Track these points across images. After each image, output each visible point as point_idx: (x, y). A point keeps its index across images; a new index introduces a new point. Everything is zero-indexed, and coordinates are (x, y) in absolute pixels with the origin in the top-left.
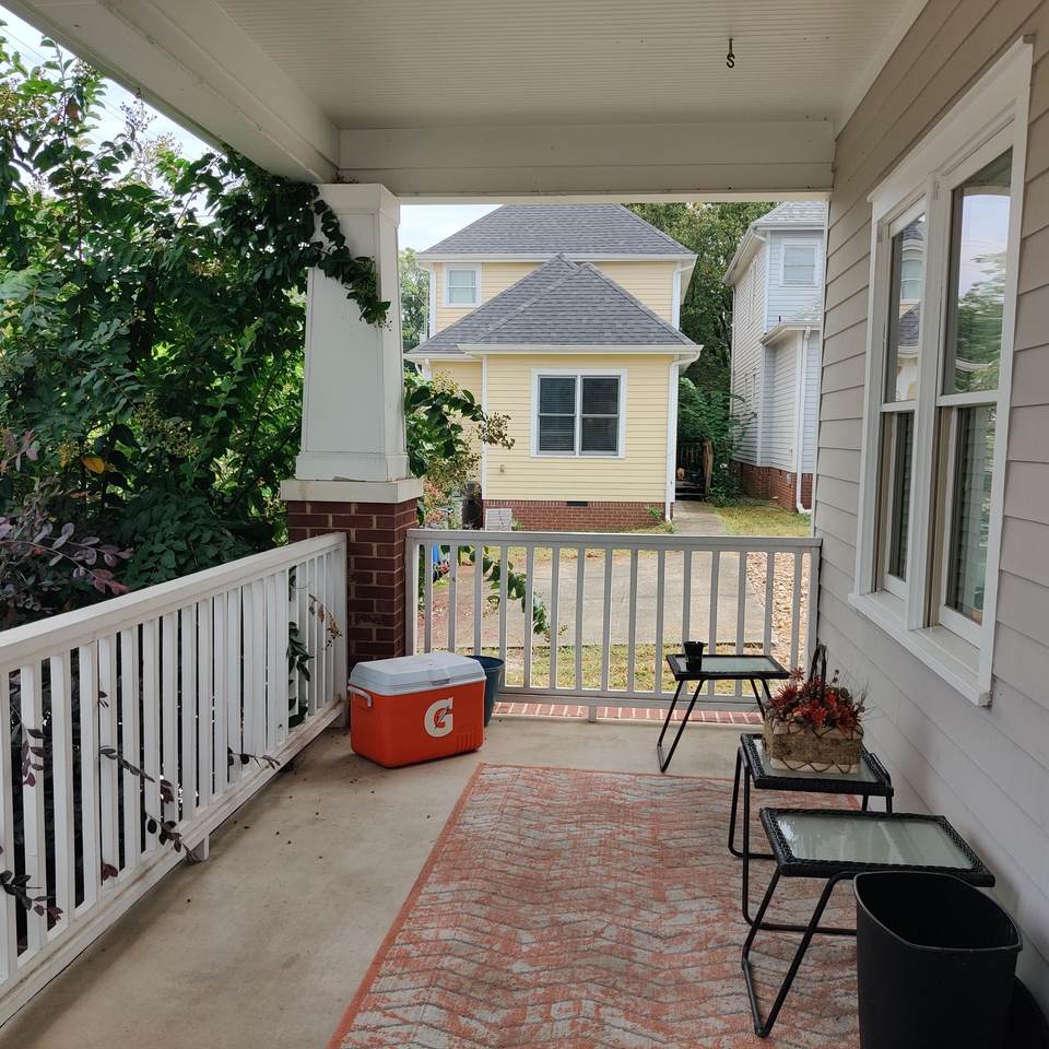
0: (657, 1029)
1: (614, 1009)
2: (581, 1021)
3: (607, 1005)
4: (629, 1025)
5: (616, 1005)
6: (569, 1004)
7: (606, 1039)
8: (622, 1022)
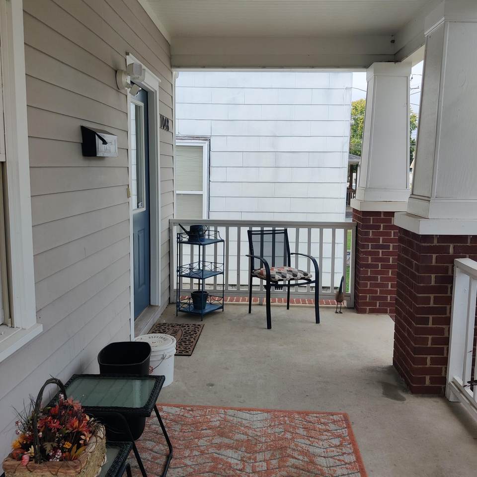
0: (217, 458)
1: (236, 468)
2: (252, 461)
3: (239, 470)
4: (229, 460)
5: (234, 470)
6: (258, 469)
7: (240, 453)
8: (233, 461)
